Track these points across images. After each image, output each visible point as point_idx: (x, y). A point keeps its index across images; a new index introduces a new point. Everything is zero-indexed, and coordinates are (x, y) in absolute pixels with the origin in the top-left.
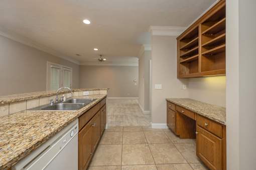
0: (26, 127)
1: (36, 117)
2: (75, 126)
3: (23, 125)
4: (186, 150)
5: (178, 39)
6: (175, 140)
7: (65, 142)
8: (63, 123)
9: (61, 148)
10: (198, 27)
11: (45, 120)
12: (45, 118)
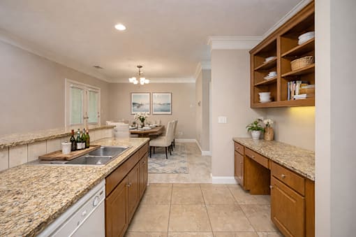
0: (24, 196)
1: (39, 179)
2: (100, 191)
3: (18, 194)
4: (255, 213)
5: (251, 52)
6: (242, 200)
7: (85, 215)
8: (81, 189)
9: (78, 224)
10: (276, 40)
11: (52, 184)
12: (53, 181)
